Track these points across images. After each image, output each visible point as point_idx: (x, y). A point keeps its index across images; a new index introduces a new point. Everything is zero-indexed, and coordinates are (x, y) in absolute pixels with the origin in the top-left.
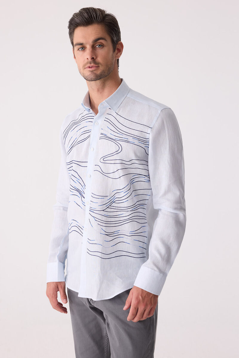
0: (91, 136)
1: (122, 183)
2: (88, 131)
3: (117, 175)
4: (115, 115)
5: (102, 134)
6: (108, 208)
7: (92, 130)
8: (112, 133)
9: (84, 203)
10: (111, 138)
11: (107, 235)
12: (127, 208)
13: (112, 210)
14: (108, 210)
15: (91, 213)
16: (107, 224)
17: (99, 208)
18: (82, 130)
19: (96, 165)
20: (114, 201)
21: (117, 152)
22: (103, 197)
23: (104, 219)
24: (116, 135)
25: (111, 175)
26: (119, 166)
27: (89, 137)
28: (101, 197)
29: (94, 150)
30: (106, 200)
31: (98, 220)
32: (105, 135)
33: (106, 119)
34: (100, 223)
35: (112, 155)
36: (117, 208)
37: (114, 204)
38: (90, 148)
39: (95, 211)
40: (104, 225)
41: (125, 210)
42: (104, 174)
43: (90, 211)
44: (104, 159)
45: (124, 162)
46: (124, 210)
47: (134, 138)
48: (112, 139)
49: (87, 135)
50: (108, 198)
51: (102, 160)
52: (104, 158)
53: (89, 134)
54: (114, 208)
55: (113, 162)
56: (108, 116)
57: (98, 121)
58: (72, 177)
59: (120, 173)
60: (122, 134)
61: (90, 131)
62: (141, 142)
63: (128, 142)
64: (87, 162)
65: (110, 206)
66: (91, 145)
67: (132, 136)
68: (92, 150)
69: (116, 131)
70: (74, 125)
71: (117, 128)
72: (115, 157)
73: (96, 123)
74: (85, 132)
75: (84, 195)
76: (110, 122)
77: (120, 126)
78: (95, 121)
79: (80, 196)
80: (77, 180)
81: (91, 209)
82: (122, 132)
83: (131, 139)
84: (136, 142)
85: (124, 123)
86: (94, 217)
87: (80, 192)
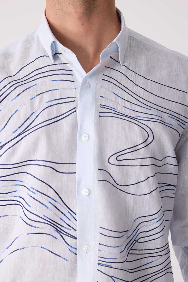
0: (79, 110)
1: (153, 203)
3: (145, 188)
4: (123, 69)
5: (102, 106)
6: (129, 254)
7: (78, 99)
8: (128, 105)
10: (127, 116)
12: (160, 250)
15: (103, 269)
18: (47, 97)
19: (100, 170)
20: (136, 240)
22: (123, 234)
24: (138, 108)
25: (132, 189)
26: (148, 171)
29: (89, 138)
30: (125, 239)
32: (113, 109)
33: (106, 78)
35: (134, 148)
36: (141, 252)
38: (78, 135)
41: (157, 254)
42: (118, 187)
43: (99, 264)
44: (119, 158)
46: (154, 255)
47: (171, 116)
48: (131, 117)
51: (113, 160)
52: (118, 154)
53: (72, 105)
54: (137, 252)
55: (138, 162)
56: (108, 72)
57: (89, 81)
58: (38, 196)
59: (151, 184)
60: (149, 108)
61: (73, 99)
62: (180, 124)
63: (163, 123)
64: (75, 163)
65: (131, 249)
66: (81, 128)
67: (168, 111)
68: (84, 139)
69: (135, 101)
70: (17, 85)
71: (135, 96)
72: (142, 153)
73: (85, 84)
74: (57, 102)
75: (72, 232)
76: (118, 84)
77: (141, 92)
78: (85, 81)
79: (57, 235)
80: (50, 202)
81: (104, 260)
82: (148, 104)
83: (166, 117)
84: (174, 123)
85: (147, 86)
86: (111, 277)
87: (60, 226)
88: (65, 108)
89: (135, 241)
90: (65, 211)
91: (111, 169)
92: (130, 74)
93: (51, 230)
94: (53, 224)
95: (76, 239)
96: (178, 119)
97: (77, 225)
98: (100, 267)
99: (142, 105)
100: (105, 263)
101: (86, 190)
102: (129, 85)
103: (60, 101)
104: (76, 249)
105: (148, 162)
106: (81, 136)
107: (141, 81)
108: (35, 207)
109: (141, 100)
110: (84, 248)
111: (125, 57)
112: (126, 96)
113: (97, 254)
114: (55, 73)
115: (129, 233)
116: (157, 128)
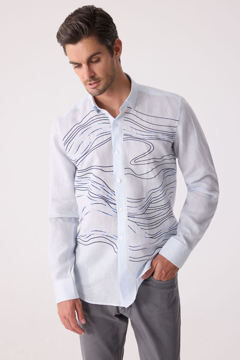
0: (113, 138)
2: (106, 133)
3: (151, 175)
4: (135, 113)
5: (125, 135)
6: (146, 210)
7: (112, 132)
8: (138, 132)
9: (115, 211)
10: (139, 138)
11: (151, 238)
13: (151, 211)
14: (148, 212)
15: (130, 219)
16: (150, 226)
17: (139, 212)
18: (96, 133)
19: (126, 168)
20: (151, 202)
21: (149, 151)
22: (141, 200)
23: (146, 222)
24: (144, 133)
25: (145, 176)
26: (152, 166)
28: (139, 200)
29: (119, 152)
30: (144, 202)
31: (140, 224)
32: (130, 136)
33: (126, 119)
34: (143, 227)
35: (144, 155)
36: (154, 208)
37: (151, 205)
39: (135, 216)
40: (147, 228)
41: (163, 208)
42: (137, 176)
43: (128, 217)
44: (136, 161)
45: (157, 160)
47: (163, 134)
48: (140, 139)
51: (133, 162)
52: (135, 159)
53: (109, 136)
54: (152, 208)
55: (146, 162)
56: (126, 116)
57: (117, 122)
58: (95, 184)
59: (155, 172)
60: (150, 132)
61: (109, 133)
62: (170, 137)
63: (159, 139)
64: (113, 166)
65: (148, 207)
66: (114, 148)
67: (161, 132)
68: (116, 153)
69: (142, 130)
70: (81, 128)
71: (142, 127)
72: (148, 157)
73: (115, 125)
74: (101, 135)
75: (113, 202)
76: (132, 121)
77: (145, 124)
78: (114, 122)
79: (106, 204)
80: (101, 187)
81: (131, 214)
82: (150, 130)
83: (160, 136)
84: (166, 138)
85: (148, 120)
86: (135, 222)
87: (106, 199)
88: (105, 138)
90: (109, 191)
91: (132, 167)
92: (139, 115)
93: (103, 201)
94: (103, 198)
95: (116, 205)
96: (168, 135)
97: (116, 198)
98: (129, 218)
99: (146, 131)
100: (131, 216)
101: (119, 180)
102: (139, 121)
103: (103, 134)
104: (116, 210)
105: (152, 161)
106: (114, 152)
107: (145, 118)
108: (94, 190)
109: (145, 128)
110: (120, 209)
111: (136, 105)
112: (137, 128)
113: (127, 211)
114: (100, 119)
115: (145, 199)
116: (155, 142)
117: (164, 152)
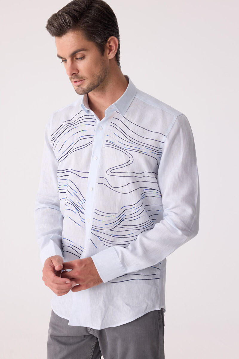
0: (94, 143)
1: (133, 199)
2: (90, 137)
3: (127, 189)
4: (123, 119)
5: (107, 141)
6: (116, 226)
7: (94, 137)
8: (121, 140)
9: (83, 220)
10: (119, 147)
12: (138, 226)
13: (121, 229)
14: (117, 229)
15: (94, 232)
18: (81, 134)
19: (101, 177)
21: (128, 164)
22: (111, 215)
23: (111, 239)
24: (126, 143)
25: (120, 190)
26: (129, 180)
27: (91, 143)
28: (108, 215)
29: (97, 158)
30: (114, 218)
31: (104, 240)
32: (112, 143)
33: (112, 124)
34: (106, 244)
35: (121, 166)
36: (126, 227)
37: (123, 223)
38: (92, 157)
39: (100, 231)
40: (110, 245)
41: (136, 229)
43: (92, 230)
44: (112, 172)
45: (135, 175)
46: (134, 229)
47: (147, 148)
48: (121, 148)
49: (88, 141)
50: (117, 215)
51: (109, 172)
52: (111, 169)
53: (91, 140)
54: (123, 226)
55: (122, 174)
56: (114, 121)
59: (132, 187)
60: (133, 143)
62: (154, 152)
63: (140, 152)
64: (88, 172)
65: (118, 224)
66: (93, 153)
67: (145, 145)
68: (95, 159)
69: (125, 138)
70: (68, 126)
71: (126, 135)
72: (125, 169)
73: (99, 128)
75: (83, 210)
76: (118, 128)
77: (130, 133)
78: (99, 125)
79: (76, 211)
80: (73, 193)
81: (95, 227)
82: (133, 140)
83: (143, 149)
84: (149, 152)
85: (134, 129)
87: (78, 207)
89: (122, 220)
90: (81, 198)
91: (108, 177)
92: (127, 123)
93: (73, 208)
94: (74, 204)
95: (84, 214)
97: (85, 206)
99: (129, 141)
100: (96, 229)
102: (124, 129)
105: (128, 174)
106: (93, 157)
107: (131, 126)
108: (67, 195)
109: (130, 138)
112: (121, 136)
113: (92, 224)
114: (87, 120)
116: (136, 155)
117: (145, 168)
